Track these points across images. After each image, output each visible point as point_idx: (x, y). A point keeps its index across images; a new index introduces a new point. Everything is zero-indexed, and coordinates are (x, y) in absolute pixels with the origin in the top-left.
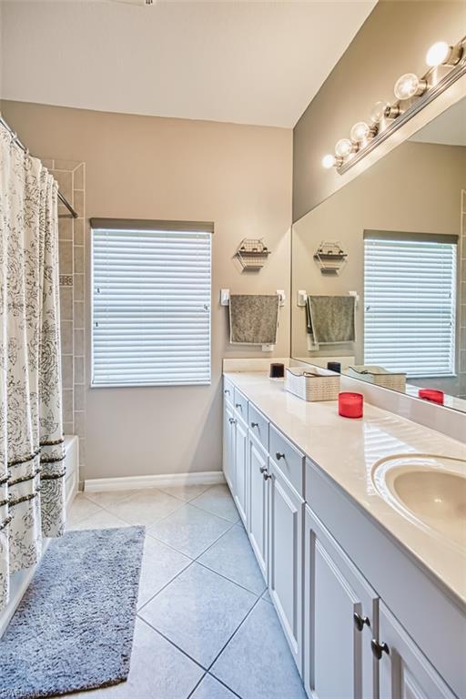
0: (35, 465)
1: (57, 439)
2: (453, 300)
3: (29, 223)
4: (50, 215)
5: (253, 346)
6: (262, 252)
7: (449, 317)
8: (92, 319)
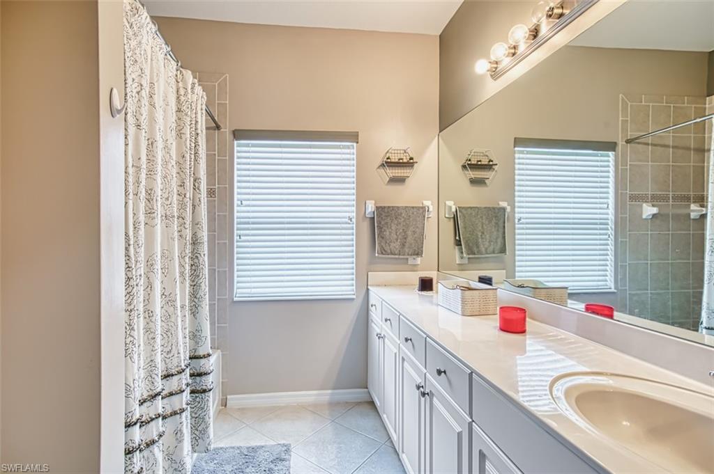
0: (185, 378)
1: (206, 353)
2: (611, 211)
3: (180, 134)
4: (199, 126)
5: (399, 258)
6: (408, 163)
7: (608, 229)
8: (235, 232)
